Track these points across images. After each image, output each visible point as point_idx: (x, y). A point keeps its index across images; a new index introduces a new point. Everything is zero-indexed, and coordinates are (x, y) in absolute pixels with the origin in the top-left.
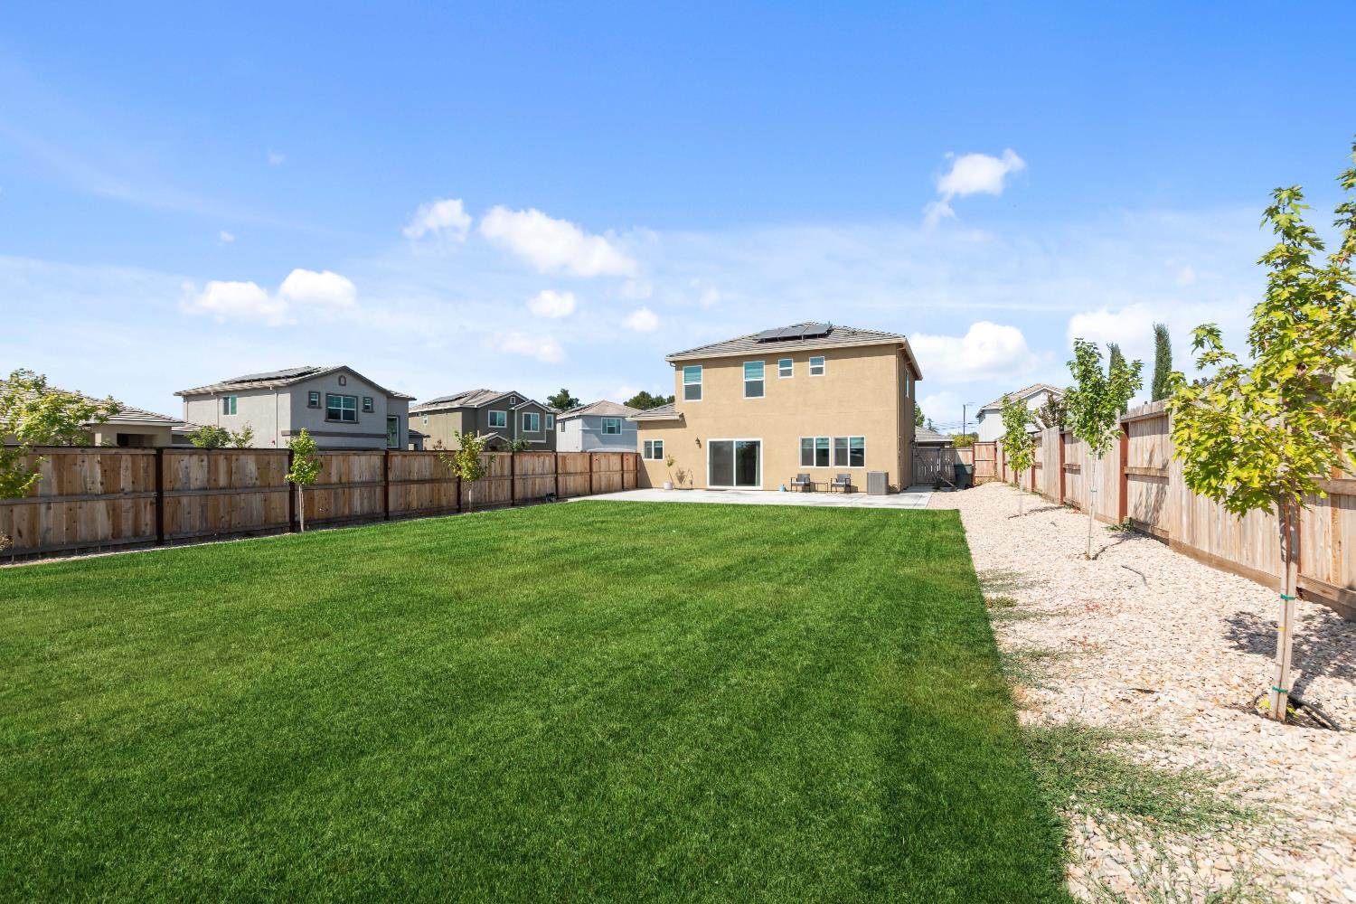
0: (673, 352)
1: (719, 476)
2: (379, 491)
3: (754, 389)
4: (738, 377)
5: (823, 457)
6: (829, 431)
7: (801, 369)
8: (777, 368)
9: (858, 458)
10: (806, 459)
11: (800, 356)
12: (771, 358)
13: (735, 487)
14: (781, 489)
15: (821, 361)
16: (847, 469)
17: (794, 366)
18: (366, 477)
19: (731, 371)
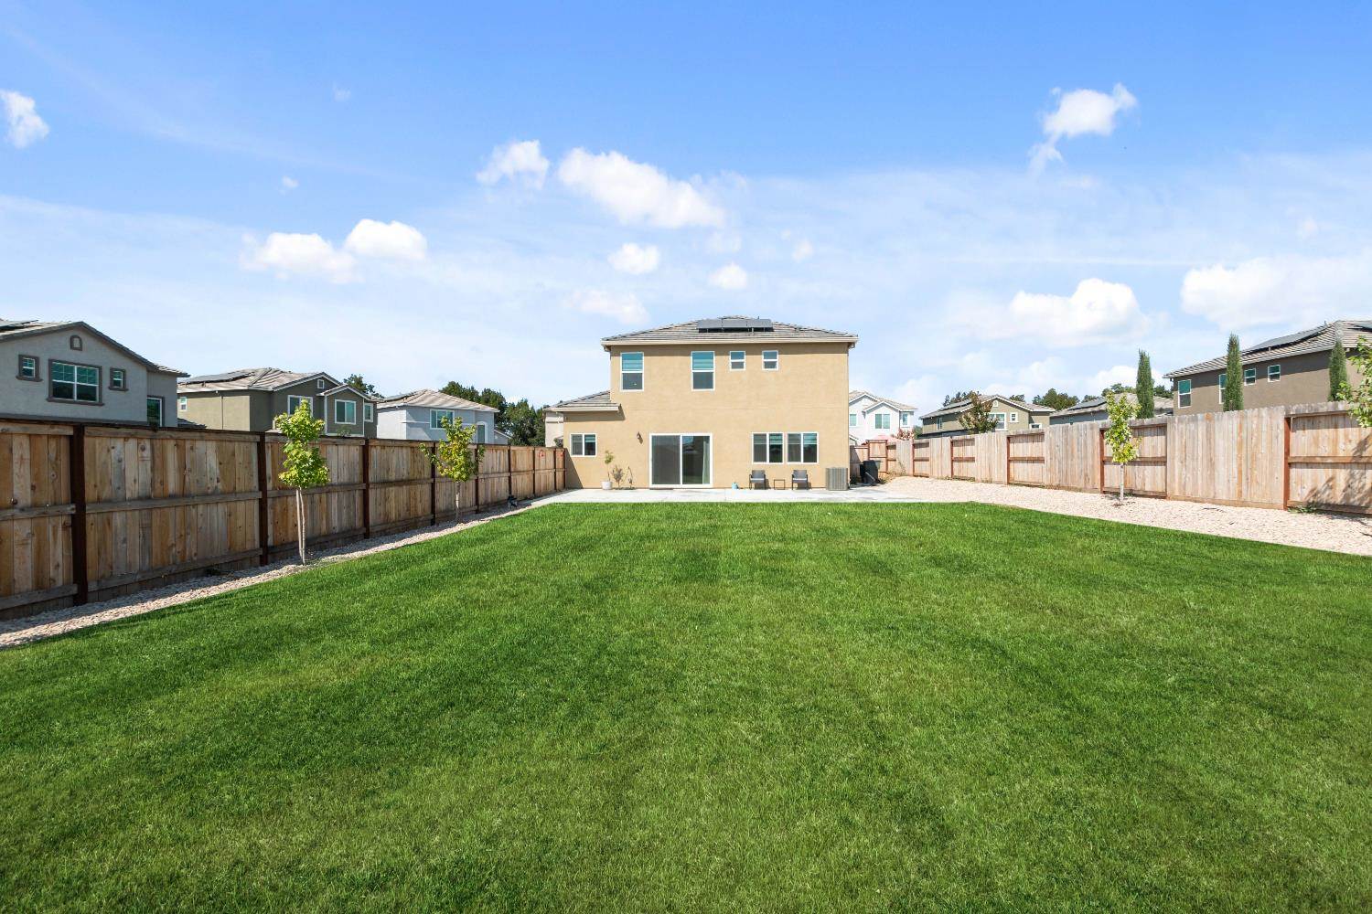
0: (609, 336)
1: (663, 474)
2: (358, 496)
3: (703, 381)
4: (685, 367)
5: (776, 454)
6: (782, 426)
7: (754, 362)
8: (729, 360)
9: (811, 454)
10: (759, 454)
11: (754, 349)
12: (722, 349)
13: (681, 485)
14: (734, 486)
15: (774, 356)
16: (801, 465)
17: (746, 359)
18: (344, 478)
19: (677, 361)
